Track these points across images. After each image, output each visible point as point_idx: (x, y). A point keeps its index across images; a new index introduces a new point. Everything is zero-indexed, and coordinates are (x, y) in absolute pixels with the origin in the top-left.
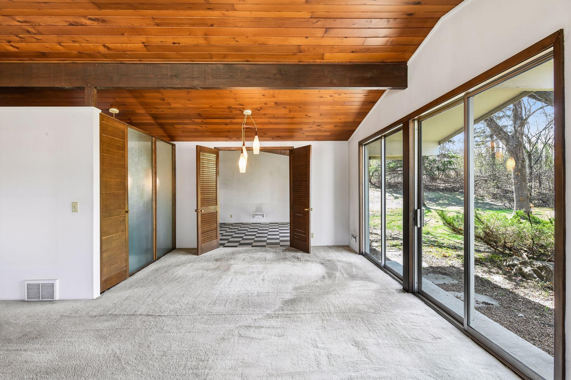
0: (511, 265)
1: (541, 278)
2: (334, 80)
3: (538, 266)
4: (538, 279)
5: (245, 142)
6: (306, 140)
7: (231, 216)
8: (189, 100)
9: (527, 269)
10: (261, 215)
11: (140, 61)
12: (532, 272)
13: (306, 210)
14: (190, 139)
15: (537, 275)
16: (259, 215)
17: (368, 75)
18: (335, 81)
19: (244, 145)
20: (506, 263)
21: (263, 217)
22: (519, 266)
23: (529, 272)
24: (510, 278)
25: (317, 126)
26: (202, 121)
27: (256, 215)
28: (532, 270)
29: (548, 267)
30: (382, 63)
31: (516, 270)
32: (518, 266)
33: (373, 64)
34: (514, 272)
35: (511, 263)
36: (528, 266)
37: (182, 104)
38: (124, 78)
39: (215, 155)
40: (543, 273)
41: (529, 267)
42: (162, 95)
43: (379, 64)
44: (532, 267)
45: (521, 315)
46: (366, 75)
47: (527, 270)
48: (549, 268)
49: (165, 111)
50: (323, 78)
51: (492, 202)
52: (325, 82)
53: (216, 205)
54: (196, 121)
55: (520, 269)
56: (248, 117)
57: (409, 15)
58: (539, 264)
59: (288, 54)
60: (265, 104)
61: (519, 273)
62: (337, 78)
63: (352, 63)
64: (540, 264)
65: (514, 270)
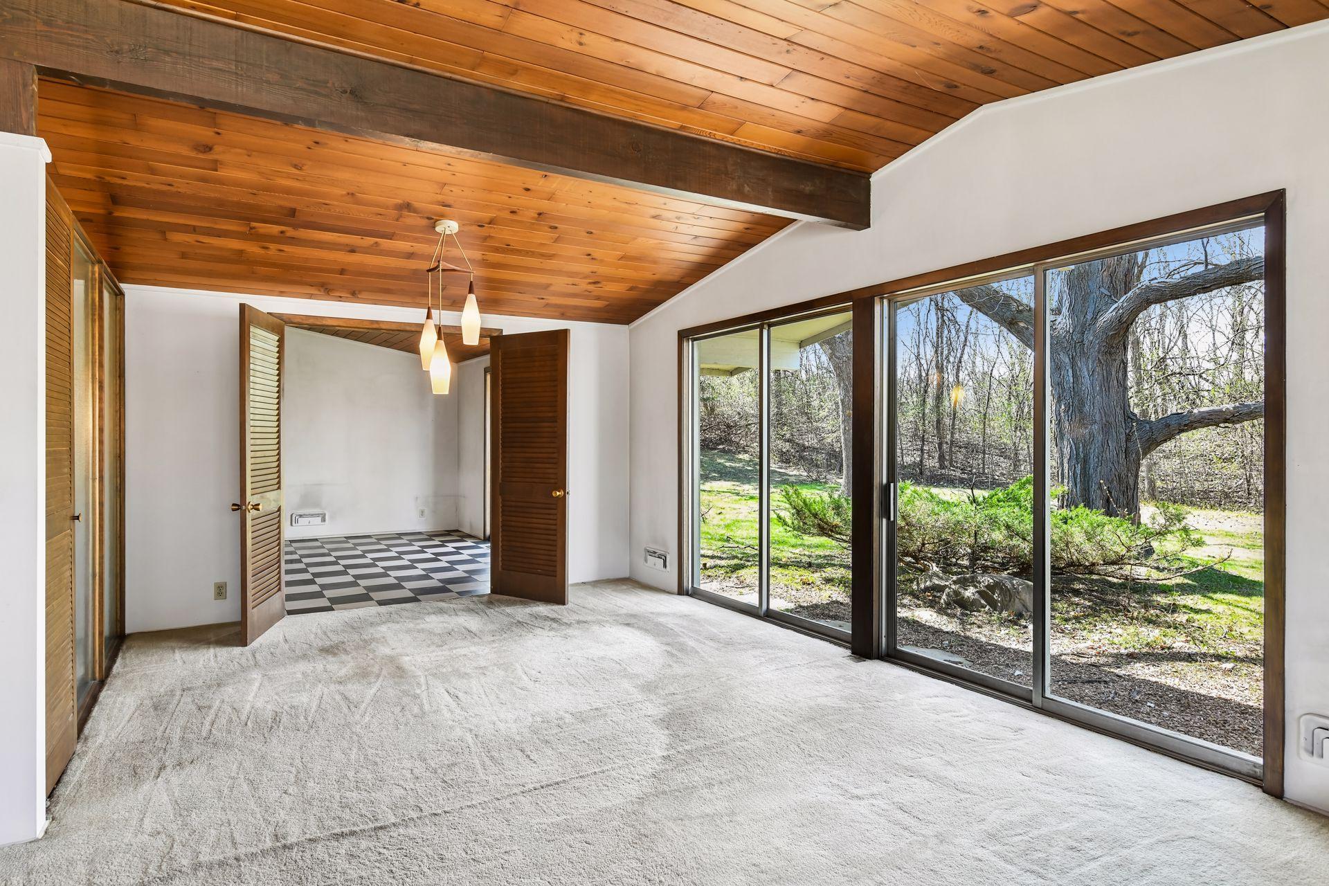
0: (930, 587)
1: (993, 604)
2: (746, 185)
3: (986, 583)
4: (988, 607)
5: (433, 311)
6: (535, 314)
8: (295, 166)
9: (969, 591)
10: (318, 515)
11: (236, 18)
12: (977, 596)
13: (558, 493)
14: (190, 280)
15: (986, 602)
16: (312, 515)
17: (807, 188)
18: (747, 189)
19: (429, 316)
20: (918, 584)
21: (324, 520)
22: (953, 587)
23: (973, 597)
24: (941, 611)
25: (590, 283)
26: (282, 232)
27: (301, 516)
28: (977, 592)
29: (1004, 584)
30: (832, 166)
31: (948, 595)
32: (950, 588)
33: (817, 165)
34: (944, 600)
35: (928, 583)
36: (969, 586)
37: (260, 173)
38: (168, 59)
39: (277, 338)
40: (997, 595)
41: (972, 588)
42: (219, 134)
43: (827, 167)
44: (976, 587)
45: (1017, 673)
46: (803, 186)
47: (970, 593)
48: (1005, 586)
49: (176, 185)
50: (723, 176)
51: (781, 468)
52: (729, 188)
53: (279, 488)
54: (261, 231)
55: (956, 593)
56: (449, 240)
57: (950, 88)
58: (986, 580)
59: (671, 104)
60: (513, 212)
61: (955, 602)
62: (750, 182)
63: (781, 155)
64: (989, 579)
65: (944, 597)
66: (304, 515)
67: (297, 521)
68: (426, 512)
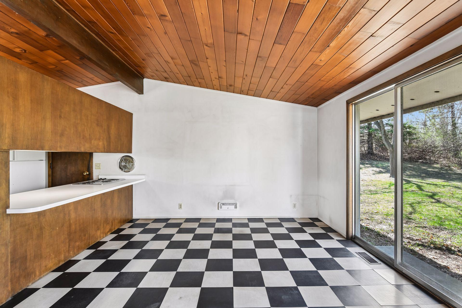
7: (180, 206)
10: (232, 204)
16: (230, 204)
21: (236, 207)
27: (223, 204)
66: (225, 203)
67: (221, 208)
68: (297, 205)
